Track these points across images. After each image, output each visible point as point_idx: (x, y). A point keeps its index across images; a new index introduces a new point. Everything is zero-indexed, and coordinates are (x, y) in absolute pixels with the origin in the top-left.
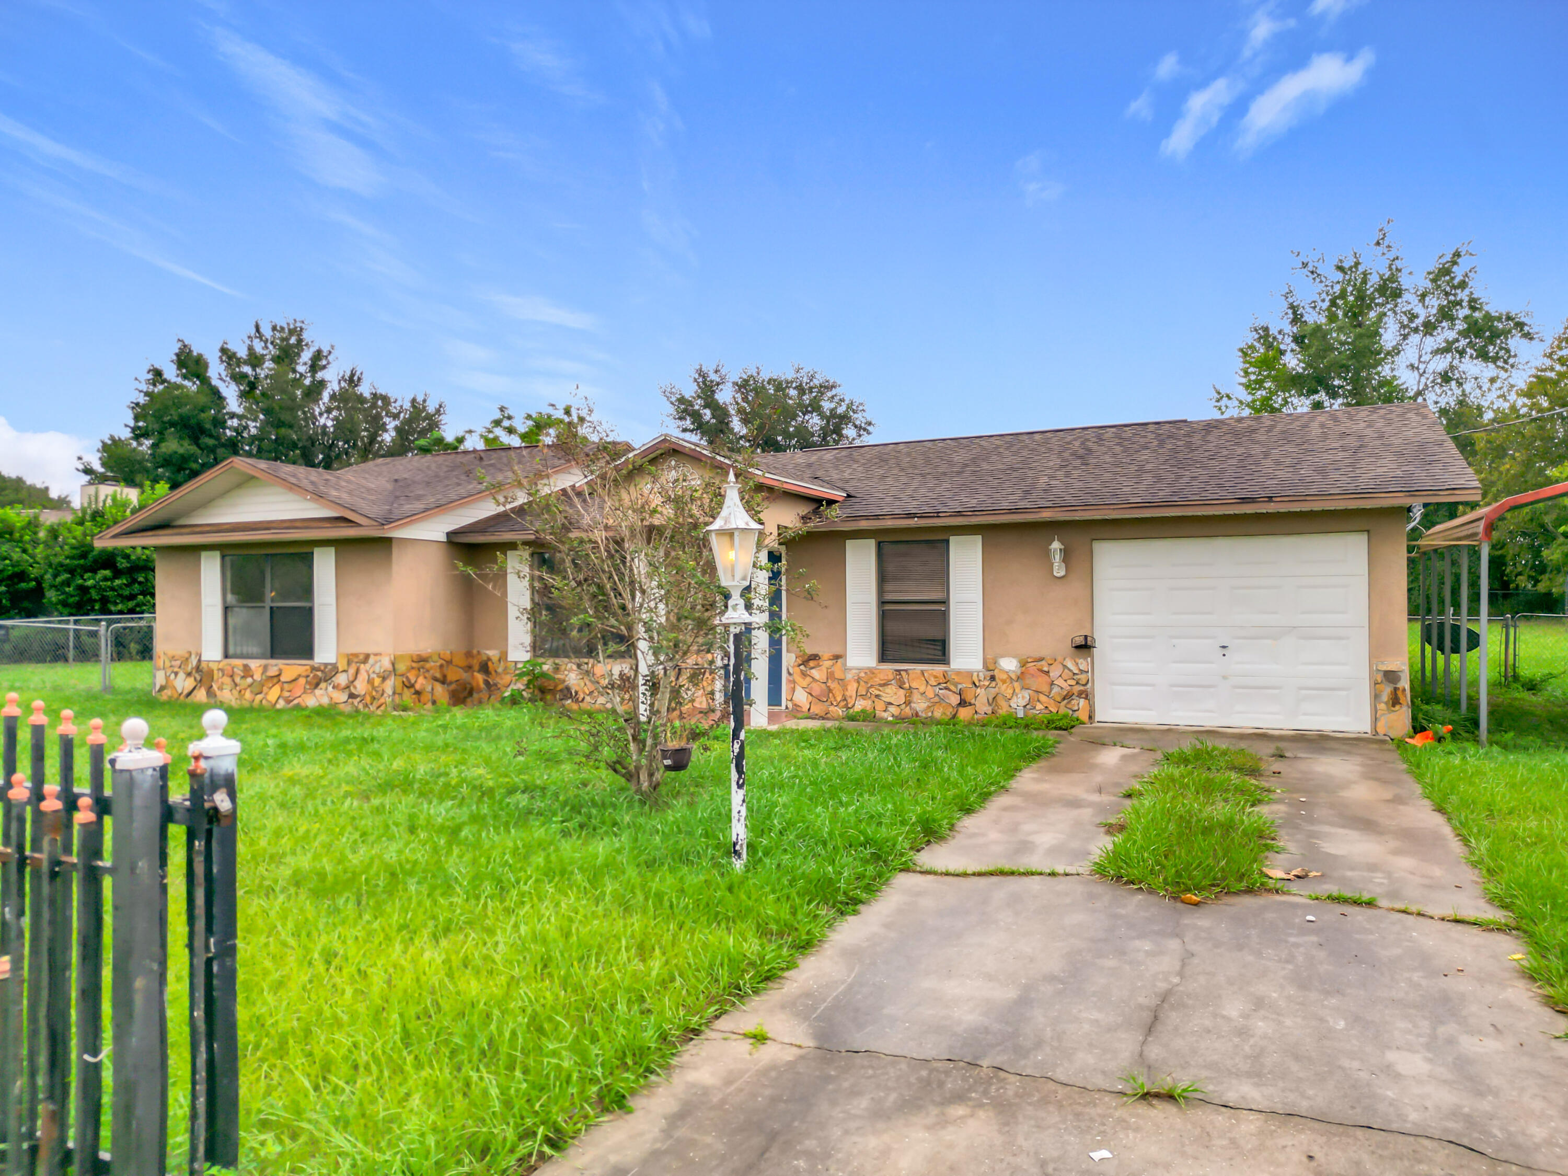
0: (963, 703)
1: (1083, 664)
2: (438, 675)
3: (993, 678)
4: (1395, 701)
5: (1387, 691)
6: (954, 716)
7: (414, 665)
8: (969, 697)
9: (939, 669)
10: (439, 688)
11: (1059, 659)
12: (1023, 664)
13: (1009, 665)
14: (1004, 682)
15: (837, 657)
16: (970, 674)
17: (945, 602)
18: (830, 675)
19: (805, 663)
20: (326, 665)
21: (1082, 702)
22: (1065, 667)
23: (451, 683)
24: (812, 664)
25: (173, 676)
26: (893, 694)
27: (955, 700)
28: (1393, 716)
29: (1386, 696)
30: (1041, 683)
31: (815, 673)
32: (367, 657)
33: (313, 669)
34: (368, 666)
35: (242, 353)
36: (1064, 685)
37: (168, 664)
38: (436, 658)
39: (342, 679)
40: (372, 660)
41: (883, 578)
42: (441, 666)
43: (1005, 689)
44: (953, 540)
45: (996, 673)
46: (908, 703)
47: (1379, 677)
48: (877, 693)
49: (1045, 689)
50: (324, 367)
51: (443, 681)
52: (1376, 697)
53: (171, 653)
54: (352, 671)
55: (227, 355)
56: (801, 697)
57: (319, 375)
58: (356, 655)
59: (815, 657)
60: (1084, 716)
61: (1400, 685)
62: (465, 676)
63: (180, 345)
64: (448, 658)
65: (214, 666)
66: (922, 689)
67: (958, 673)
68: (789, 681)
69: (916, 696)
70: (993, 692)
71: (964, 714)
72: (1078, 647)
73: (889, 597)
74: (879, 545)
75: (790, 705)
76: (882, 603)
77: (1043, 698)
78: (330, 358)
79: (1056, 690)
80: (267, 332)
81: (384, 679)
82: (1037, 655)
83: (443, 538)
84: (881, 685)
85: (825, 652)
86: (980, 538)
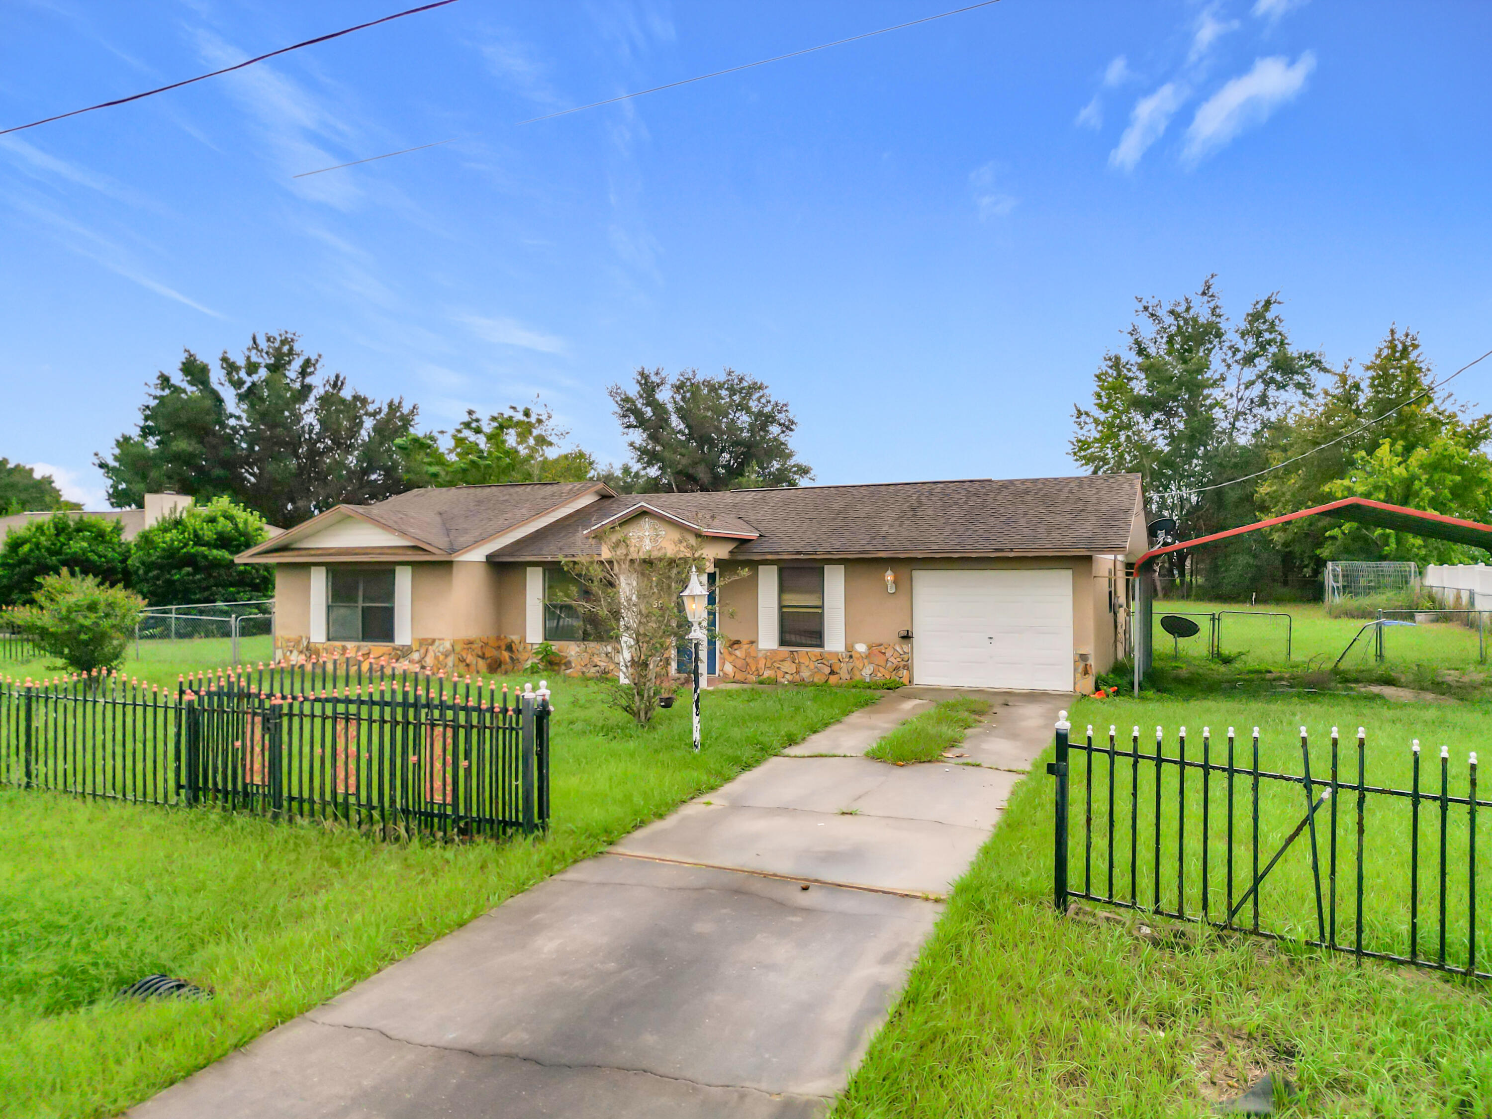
0: (832, 672)
1: (906, 648)
2: (480, 653)
3: (851, 657)
4: (1086, 672)
5: (1081, 666)
6: (826, 681)
7: (465, 646)
8: (836, 669)
9: (817, 650)
10: (481, 662)
11: (892, 645)
12: (870, 648)
13: (861, 648)
14: (858, 659)
15: (752, 642)
16: (837, 654)
17: (822, 607)
18: (748, 654)
19: (731, 646)
20: (403, 646)
21: (905, 671)
22: (895, 650)
23: (488, 658)
24: (736, 646)
25: (288, 653)
26: (789, 667)
27: (827, 670)
28: (1085, 681)
29: (1081, 668)
30: (880, 660)
31: (738, 653)
32: (434, 641)
33: (394, 649)
34: (434, 647)
35: (241, 362)
36: (894, 661)
37: (284, 644)
38: (478, 641)
39: (416, 656)
40: (437, 643)
41: (782, 590)
42: (482, 647)
43: (859, 664)
44: (826, 567)
45: (853, 653)
46: (797, 672)
47: (1077, 658)
48: (778, 666)
49: (883, 664)
50: (312, 373)
51: (483, 657)
52: (1075, 670)
53: (286, 637)
54: (423, 651)
55: (230, 367)
56: (729, 668)
57: (308, 380)
58: (425, 640)
59: (737, 642)
60: (906, 681)
61: (1088, 663)
62: (495, 653)
63: (186, 355)
64: (486, 641)
65: (320, 646)
66: (807, 664)
67: (830, 653)
68: (720, 658)
69: (803, 668)
70: (850, 666)
71: (833, 679)
72: (903, 637)
73: (785, 603)
74: (780, 571)
75: (721, 674)
76: (781, 607)
77: (881, 669)
78: (318, 366)
79: (889, 664)
80: (263, 344)
81: (446, 656)
82: (878, 642)
83: (484, 560)
84: (781, 661)
85: (744, 639)
86: (843, 566)
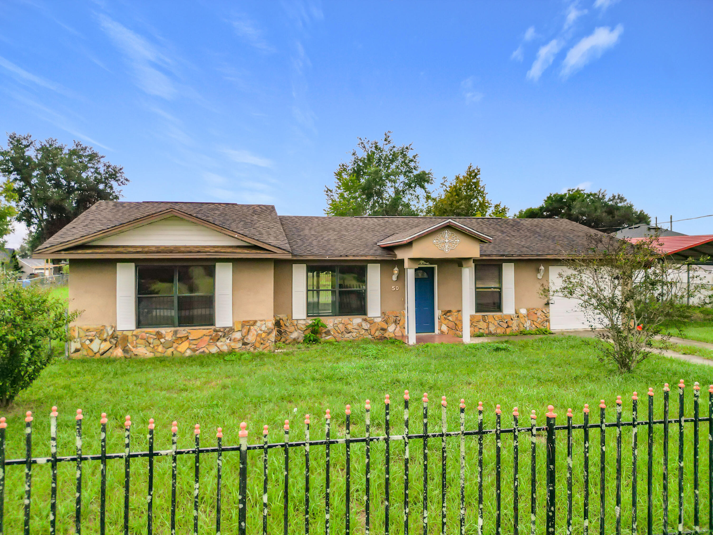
0: (508, 327)
1: (548, 310)
3: (518, 317)
6: (505, 332)
8: (510, 324)
9: (499, 314)
11: (540, 308)
12: (528, 310)
13: (523, 311)
14: (522, 318)
15: (459, 311)
16: (510, 316)
17: (500, 288)
18: (456, 319)
19: (446, 314)
20: (225, 328)
21: (547, 323)
22: (542, 311)
24: (448, 314)
25: (88, 342)
26: (482, 325)
27: (505, 325)
30: (534, 317)
31: (450, 318)
32: (255, 322)
33: (215, 331)
36: (542, 318)
37: (82, 334)
40: (258, 324)
41: (477, 278)
43: (522, 320)
44: (504, 265)
45: (519, 315)
46: (488, 328)
48: (475, 324)
49: (536, 319)
53: (85, 327)
54: (245, 330)
56: (444, 328)
58: (248, 322)
59: (450, 311)
60: (548, 329)
65: (129, 334)
66: (493, 322)
67: (506, 315)
68: (438, 322)
69: (491, 325)
70: (518, 322)
71: (508, 330)
72: (546, 304)
73: (477, 286)
74: (476, 267)
75: (439, 332)
77: (535, 323)
79: (539, 320)
81: (269, 334)
82: (533, 307)
84: (478, 322)
85: (454, 309)
86: (513, 264)
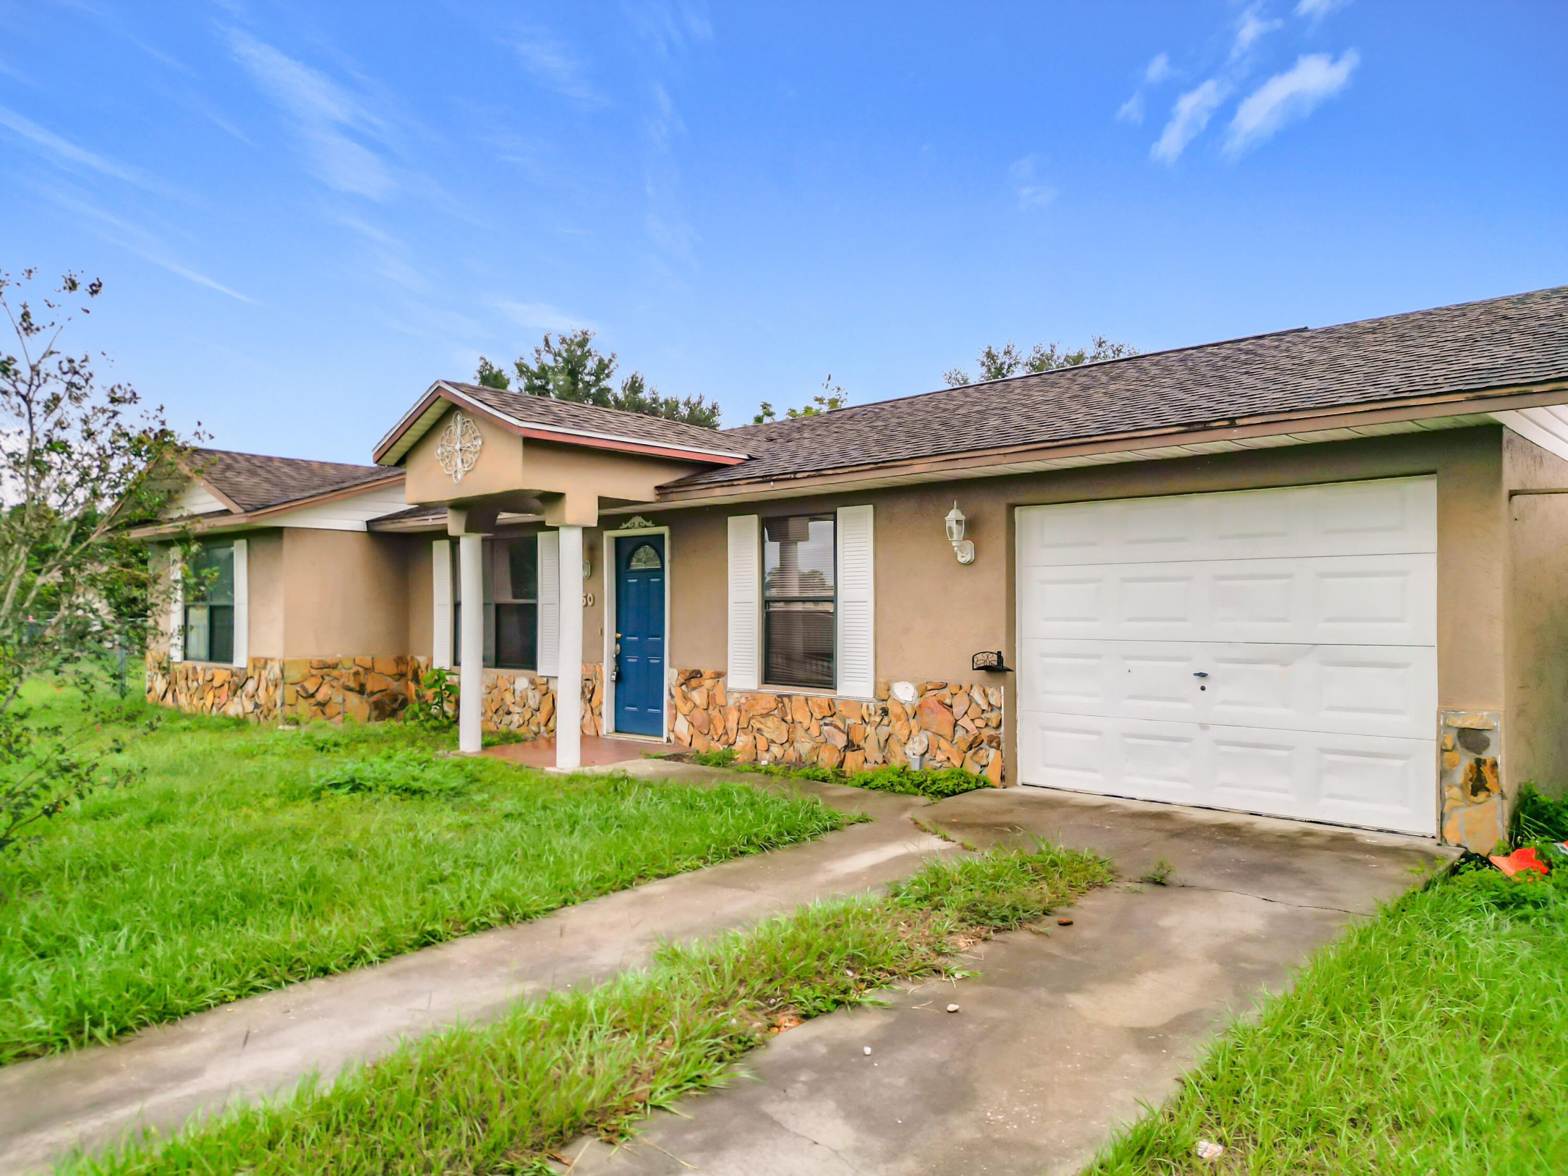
0: (851, 746)
1: (997, 696)
2: (352, 684)
3: (885, 712)
4: (1478, 785)
5: (1464, 762)
6: (841, 764)
7: (314, 672)
8: (857, 739)
9: (824, 694)
10: (353, 699)
11: (966, 686)
12: (922, 692)
13: (905, 692)
14: (898, 718)
15: (718, 676)
16: (859, 703)
17: (833, 602)
18: (710, 700)
19: (686, 682)
20: (241, 669)
21: (992, 752)
22: (971, 700)
23: (372, 694)
24: (694, 682)
25: (155, 677)
26: (773, 729)
27: (841, 741)
28: (1473, 812)
29: (1461, 772)
30: (942, 721)
31: (696, 696)
32: (266, 662)
33: (233, 674)
34: (266, 672)
36: (970, 726)
37: (153, 664)
38: (348, 664)
39: (251, 686)
40: (269, 665)
41: (766, 564)
42: (357, 674)
43: (899, 729)
44: (842, 512)
45: (889, 704)
46: (790, 742)
47: (1451, 739)
48: (759, 726)
49: (948, 731)
50: (608, 376)
51: (361, 690)
52: (1443, 774)
53: (154, 653)
54: (257, 677)
55: (523, 370)
56: (683, 727)
57: (604, 384)
58: (259, 659)
59: (696, 674)
60: (992, 774)
61: (1487, 755)
62: (395, 685)
63: (481, 363)
66: (806, 723)
67: (846, 702)
68: (670, 706)
69: (799, 733)
70: (884, 731)
71: (853, 760)
72: (988, 669)
73: (773, 593)
74: (765, 523)
75: (672, 738)
76: (766, 602)
77: (944, 744)
78: (612, 366)
79: (960, 733)
82: (938, 679)
83: (364, 528)
84: (763, 716)
85: (707, 672)
86: (871, 507)
